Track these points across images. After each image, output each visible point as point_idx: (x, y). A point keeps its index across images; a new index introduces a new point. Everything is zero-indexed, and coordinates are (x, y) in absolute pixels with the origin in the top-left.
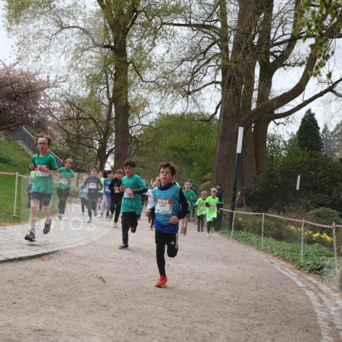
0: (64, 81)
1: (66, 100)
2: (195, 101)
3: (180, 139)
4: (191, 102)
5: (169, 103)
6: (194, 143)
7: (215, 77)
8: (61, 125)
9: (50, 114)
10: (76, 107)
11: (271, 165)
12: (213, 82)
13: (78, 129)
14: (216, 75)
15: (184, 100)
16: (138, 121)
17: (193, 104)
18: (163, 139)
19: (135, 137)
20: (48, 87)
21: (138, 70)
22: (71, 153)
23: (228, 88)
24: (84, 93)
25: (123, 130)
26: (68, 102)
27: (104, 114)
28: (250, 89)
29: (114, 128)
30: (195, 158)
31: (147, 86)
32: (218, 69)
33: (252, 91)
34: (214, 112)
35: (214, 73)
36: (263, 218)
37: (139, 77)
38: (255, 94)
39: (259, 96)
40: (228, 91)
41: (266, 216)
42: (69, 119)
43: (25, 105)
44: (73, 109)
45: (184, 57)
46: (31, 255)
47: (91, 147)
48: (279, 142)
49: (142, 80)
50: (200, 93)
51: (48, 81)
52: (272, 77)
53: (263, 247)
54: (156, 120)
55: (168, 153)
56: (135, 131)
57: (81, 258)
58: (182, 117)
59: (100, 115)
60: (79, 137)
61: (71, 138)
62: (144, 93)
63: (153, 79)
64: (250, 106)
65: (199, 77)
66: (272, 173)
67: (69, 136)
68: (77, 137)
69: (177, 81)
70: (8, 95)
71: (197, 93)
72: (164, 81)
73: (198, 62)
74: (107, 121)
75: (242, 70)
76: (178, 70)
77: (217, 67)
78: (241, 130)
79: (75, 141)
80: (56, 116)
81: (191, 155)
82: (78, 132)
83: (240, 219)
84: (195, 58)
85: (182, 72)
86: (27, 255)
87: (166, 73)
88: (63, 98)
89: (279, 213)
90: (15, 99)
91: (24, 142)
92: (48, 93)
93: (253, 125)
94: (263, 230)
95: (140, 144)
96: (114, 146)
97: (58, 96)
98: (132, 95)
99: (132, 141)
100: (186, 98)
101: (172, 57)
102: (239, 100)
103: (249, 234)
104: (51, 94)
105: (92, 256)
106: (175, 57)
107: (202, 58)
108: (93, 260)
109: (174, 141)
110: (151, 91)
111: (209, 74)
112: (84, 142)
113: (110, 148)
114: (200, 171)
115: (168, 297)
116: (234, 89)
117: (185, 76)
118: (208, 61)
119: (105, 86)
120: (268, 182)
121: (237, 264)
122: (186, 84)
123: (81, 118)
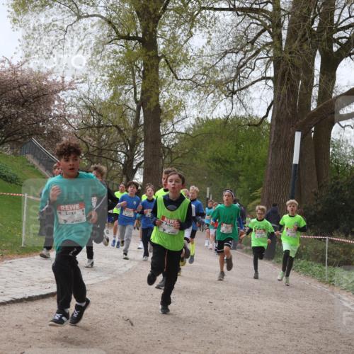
0: (83, 82)
1: (84, 104)
2: (241, 102)
3: (224, 148)
4: (237, 103)
5: (210, 105)
6: (240, 153)
7: (265, 72)
8: (79, 135)
9: (66, 122)
10: (97, 113)
11: (336, 178)
12: (263, 78)
13: (99, 140)
14: (267, 68)
15: (228, 101)
16: (172, 128)
17: (239, 105)
18: (203, 149)
19: (168, 147)
20: (63, 89)
21: (172, 66)
23: (281, 84)
24: (105, 95)
25: (154, 139)
26: (87, 107)
27: (131, 120)
28: (308, 84)
29: (142, 136)
30: (242, 171)
31: (182, 86)
32: (268, 62)
33: (311, 87)
34: (265, 114)
35: (264, 67)
36: (326, 243)
37: (172, 75)
38: (315, 92)
39: (320, 93)
40: (281, 89)
41: (330, 240)
42: (89, 127)
43: (35, 112)
44: (93, 115)
45: (227, 48)
46: (43, 293)
47: (115, 160)
48: (346, 148)
49: (177, 78)
50: (247, 92)
51: (63, 82)
52: (336, 70)
53: (327, 279)
54: (193, 126)
55: (209, 166)
56: (168, 140)
57: (104, 296)
58: (225, 121)
59: (125, 121)
60: (100, 149)
61: (90, 150)
62: (178, 94)
63: (190, 77)
64: (309, 106)
65: (246, 72)
66: (339, 187)
68: (99, 149)
69: (219, 78)
70: (15, 100)
71: (243, 92)
72: (202, 79)
73: (245, 54)
74: (134, 128)
75: (298, 62)
76: (220, 64)
77: (268, 59)
78: (298, 136)
79: (96, 154)
80: (73, 124)
81: (238, 167)
82: (99, 143)
84: (241, 49)
85: (224, 67)
86: (38, 294)
87: (205, 69)
88: (80, 103)
89: (346, 237)
90: (23, 105)
91: (35, 156)
92: (63, 97)
93: (313, 129)
94: (327, 258)
95: (174, 156)
96: (143, 159)
97: (74, 100)
98: (165, 96)
99: (164, 153)
100: (230, 98)
101: (212, 49)
102: (295, 98)
103: (310, 263)
104: (66, 97)
105: (116, 294)
106: (216, 48)
107: (249, 49)
108: (119, 299)
109: (216, 151)
110: (187, 91)
111: (258, 68)
112: (106, 155)
113: (138, 162)
114: (248, 188)
115: (211, 343)
116: (289, 85)
117: (228, 71)
118: (257, 53)
119: (131, 86)
120: (333, 198)
121: (295, 300)
122: (231, 82)
123: (102, 126)
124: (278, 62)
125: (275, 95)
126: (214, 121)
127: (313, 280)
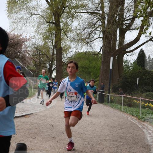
0: (33, 39)
1: (34, 46)
3: (85, 63)
5: (80, 47)
6: (91, 65)
8: (32, 58)
9: (27, 53)
10: (39, 50)
11: (126, 74)
12: (99, 38)
13: (39, 59)
14: (100, 34)
15: (86, 46)
16: (66, 55)
17: (90, 47)
19: (65, 63)
20: (26, 41)
21: (65, 33)
22: (37, 70)
23: (105, 40)
24: (41, 43)
25: (59, 59)
26: (35, 48)
27: (51, 52)
28: (115, 40)
29: (55, 58)
30: (92, 71)
31: (70, 40)
33: (116, 41)
34: (99, 51)
35: (99, 34)
36: (122, 97)
38: (118, 43)
39: (119, 43)
40: (105, 41)
41: (124, 96)
42: (36, 55)
43: (16, 49)
44: (37, 50)
45: (86, 27)
46: (20, 115)
47: (46, 67)
48: (129, 63)
49: (67, 37)
50: (93, 42)
51: (26, 38)
52: (125, 35)
53: (123, 110)
54: (74, 55)
56: (65, 60)
57: (42, 116)
58: (85, 53)
59: (49, 53)
60: (40, 63)
61: (36, 63)
62: (68, 43)
63: (72, 37)
64: (115, 48)
65: (92, 36)
66: (126, 77)
67: (36, 62)
69: (83, 38)
70: (9, 45)
71: (92, 43)
72: (77, 38)
73: (92, 29)
74: (52, 55)
75: (111, 32)
76: (83, 32)
77: (100, 31)
78: (112, 58)
79: (38, 65)
80: (30, 54)
81: (90, 70)
82: (40, 61)
83: (112, 98)
84: (91, 27)
85: (85, 34)
86: (19, 116)
87: (77, 34)
89: (129, 95)
90: (12, 47)
92: (26, 44)
93: (117, 56)
94: (123, 103)
96: (56, 67)
97: (30, 45)
99: (63, 64)
100: (87, 45)
101: (80, 27)
102: (110, 45)
103: (117, 104)
104: (27, 44)
105: (47, 115)
106: (82, 27)
107: (93, 27)
108: (48, 117)
109: (82, 64)
110: (71, 42)
111: (97, 34)
112: (42, 65)
113: (54, 68)
114: (94, 77)
115: (82, 133)
116: (108, 40)
117: (86, 35)
118: (97, 28)
119: (51, 40)
120: (124, 81)
121: (111, 118)
122: (87, 39)
123: (41, 55)
124: (104, 32)
125: (103, 44)
126: (81, 53)
127: (118, 111)
